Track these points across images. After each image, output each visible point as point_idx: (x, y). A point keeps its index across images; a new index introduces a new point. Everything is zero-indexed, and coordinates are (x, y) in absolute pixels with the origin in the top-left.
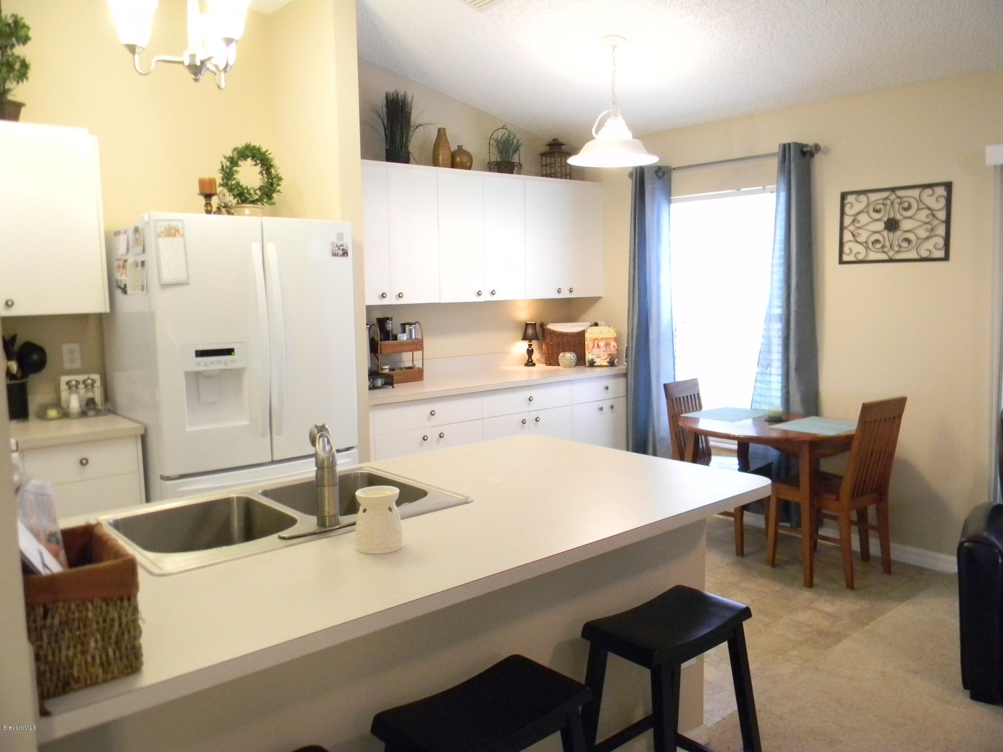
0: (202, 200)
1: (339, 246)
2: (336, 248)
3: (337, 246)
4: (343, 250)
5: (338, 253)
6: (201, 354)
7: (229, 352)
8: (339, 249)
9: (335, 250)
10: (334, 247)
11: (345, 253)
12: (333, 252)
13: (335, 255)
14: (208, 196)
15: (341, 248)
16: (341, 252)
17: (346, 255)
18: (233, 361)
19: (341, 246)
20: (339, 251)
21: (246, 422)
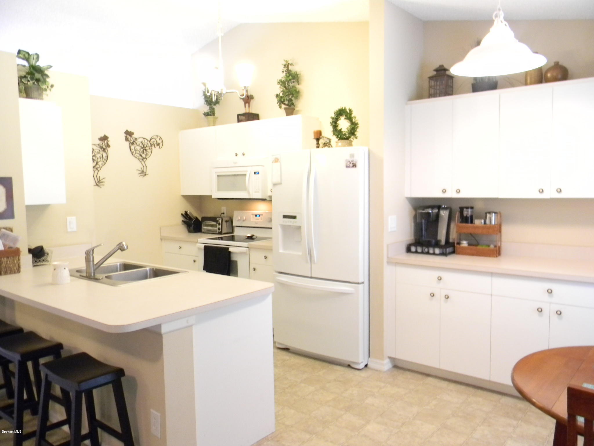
0: (315, 142)
1: (350, 162)
2: (349, 163)
3: (349, 161)
4: (353, 164)
5: (349, 166)
6: (285, 217)
7: (294, 217)
8: (350, 163)
9: (348, 164)
10: (347, 162)
11: (354, 166)
12: (346, 165)
13: (347, 167)
14: (318, 140)
15: (352, 162)
16: (352, 165)
17: (355, 167)
18: (296, 222)
19: (352, 161)
20: (350, 164)
21: (300, 253)
